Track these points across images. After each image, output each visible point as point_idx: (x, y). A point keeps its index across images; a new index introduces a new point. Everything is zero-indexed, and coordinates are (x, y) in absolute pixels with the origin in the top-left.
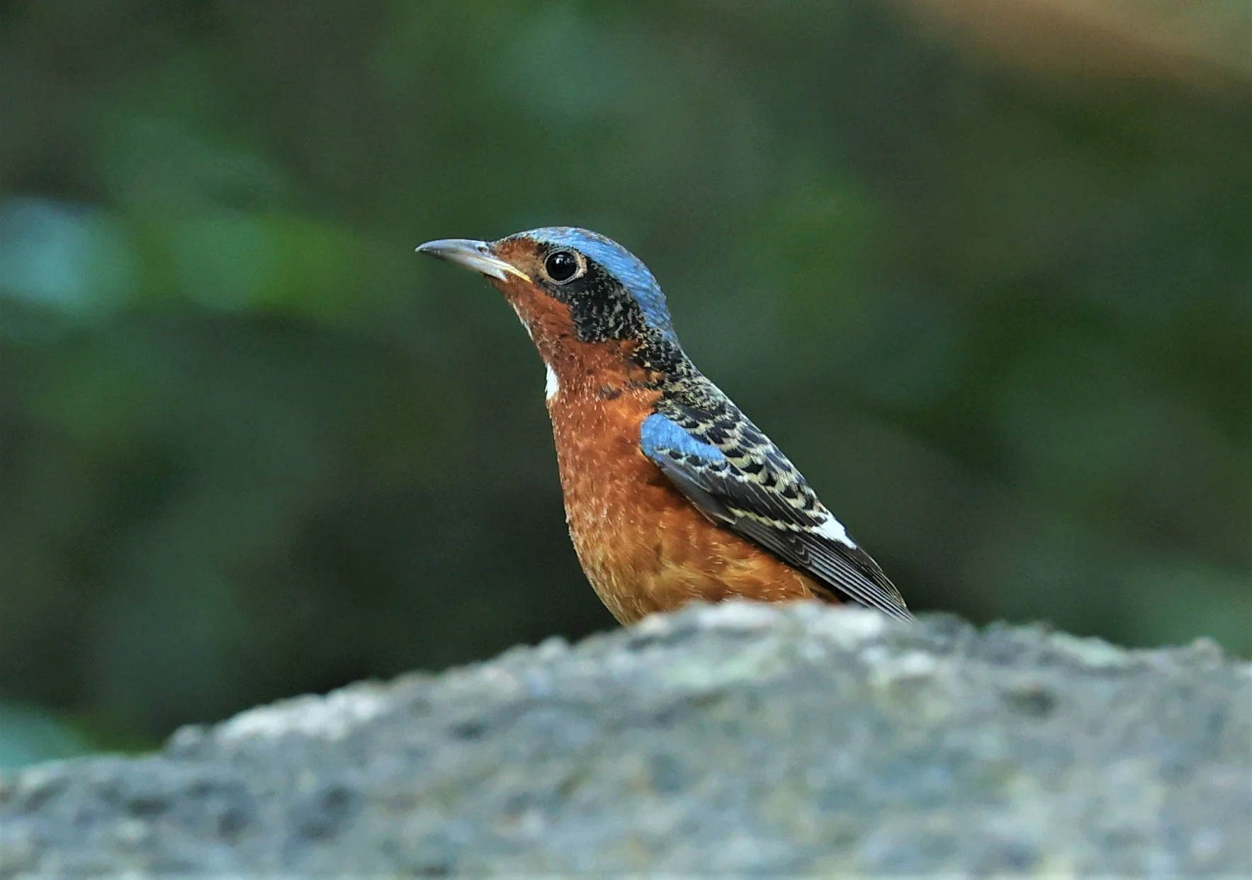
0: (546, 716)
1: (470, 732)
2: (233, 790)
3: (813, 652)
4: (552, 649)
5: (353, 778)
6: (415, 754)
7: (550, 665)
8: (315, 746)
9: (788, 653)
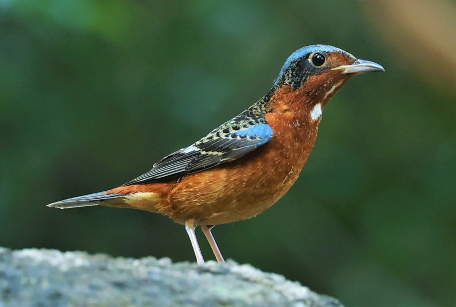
0: (155, 289)
1: (120, 285)
2: (12, 279)
3: (275, 297)
4: (165, 261)
5: (65, 290)
6: (93, 287)
7: (162, 267)
8: (54, 271)
9: (264, 294)
